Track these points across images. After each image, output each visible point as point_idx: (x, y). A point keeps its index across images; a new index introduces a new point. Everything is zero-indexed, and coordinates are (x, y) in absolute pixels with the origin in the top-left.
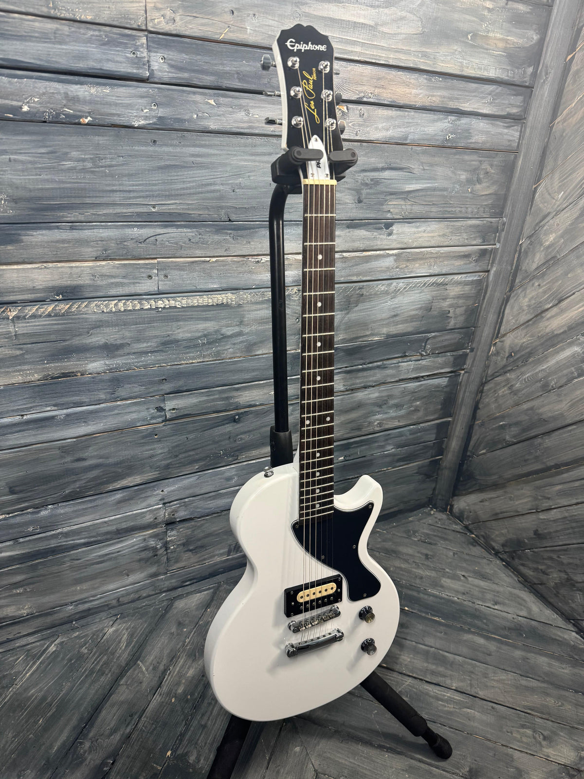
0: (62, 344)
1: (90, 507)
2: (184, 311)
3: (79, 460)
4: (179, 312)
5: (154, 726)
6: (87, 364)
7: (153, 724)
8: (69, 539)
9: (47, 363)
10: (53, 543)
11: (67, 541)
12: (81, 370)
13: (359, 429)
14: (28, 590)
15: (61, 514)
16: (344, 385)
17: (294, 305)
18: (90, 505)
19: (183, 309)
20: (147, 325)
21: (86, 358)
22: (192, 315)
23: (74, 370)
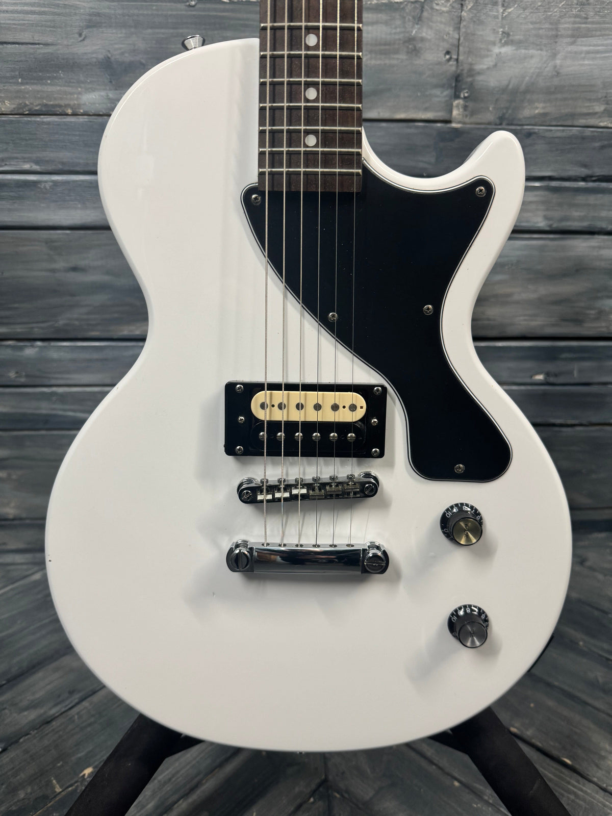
0: (42, 51)
1: (97, 360)
2: (233, 11)
3: (75, 269)
4: (224, 11)
5: (92, 720)
6: (80, 93)
7: (93, 716)
8: (67, 407)
9: (22, 84)
10: (45, 408)
11: (65, 410)
12: (72, 103)
13: (577, 321)
14: (14, 477)
15: (53, 360)
16: (546, 218)
17: (441, 22)
18: (95, 356)
19: (231, 7)
20: (172, 31)
21: (79, 82)
22: (248, 20)
23: (62, 103)
